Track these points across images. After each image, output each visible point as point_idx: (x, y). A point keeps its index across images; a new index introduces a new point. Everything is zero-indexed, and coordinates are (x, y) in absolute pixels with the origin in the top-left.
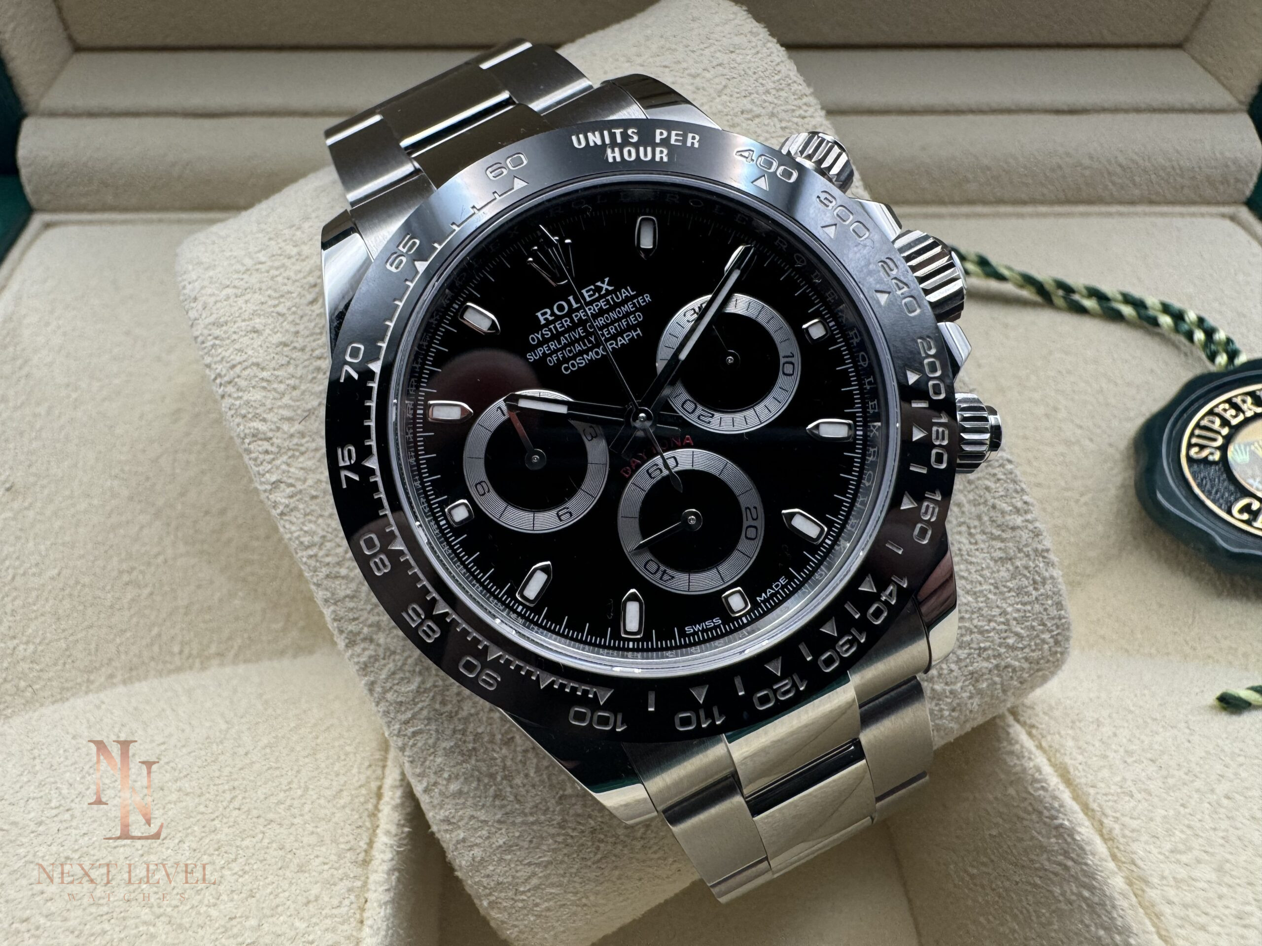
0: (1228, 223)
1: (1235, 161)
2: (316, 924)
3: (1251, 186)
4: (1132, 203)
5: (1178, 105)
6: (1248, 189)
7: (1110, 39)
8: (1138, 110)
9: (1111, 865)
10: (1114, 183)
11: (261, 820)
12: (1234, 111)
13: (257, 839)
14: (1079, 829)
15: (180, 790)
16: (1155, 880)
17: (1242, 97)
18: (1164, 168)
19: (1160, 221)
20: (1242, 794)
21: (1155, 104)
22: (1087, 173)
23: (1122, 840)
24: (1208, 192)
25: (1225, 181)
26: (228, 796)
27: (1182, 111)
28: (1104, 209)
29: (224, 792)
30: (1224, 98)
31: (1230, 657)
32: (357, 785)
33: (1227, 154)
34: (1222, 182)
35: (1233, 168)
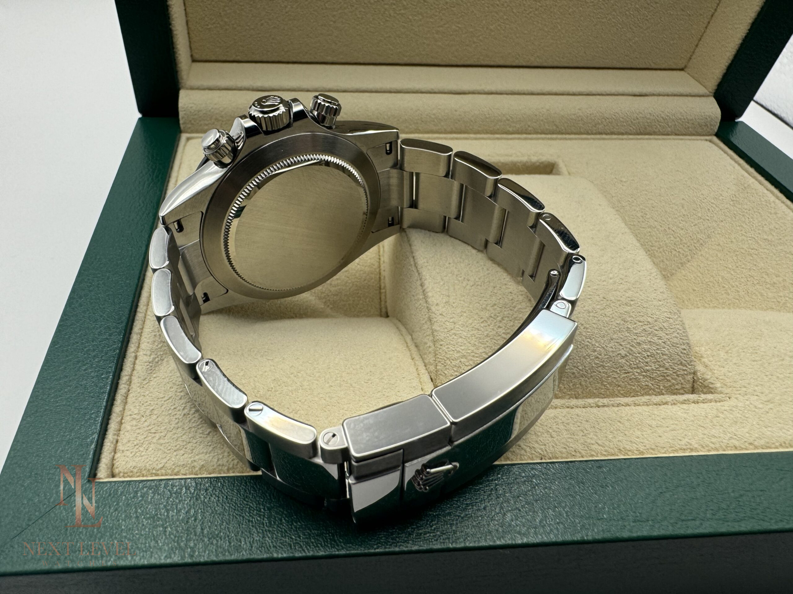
0: (708, 143)
1: (709, 117)
3: (717, 127)
4: (668, 135)
5: (685, 93)
6: (716, 129)
7: (653, 66)
8: (668, 95)
10: (660, 126)
12: (708, 96)
16: (704, 356)
17: (710, 90)
18: (680, 119)
19: (680, 142)
21: (675, 93)
22: (649, 121)
24: (700, 130)
27: (687, 96)
28: (656, 137)
31: (723, 306)
33: (707, 114)
34: (705, 126)
35: (709, 119)
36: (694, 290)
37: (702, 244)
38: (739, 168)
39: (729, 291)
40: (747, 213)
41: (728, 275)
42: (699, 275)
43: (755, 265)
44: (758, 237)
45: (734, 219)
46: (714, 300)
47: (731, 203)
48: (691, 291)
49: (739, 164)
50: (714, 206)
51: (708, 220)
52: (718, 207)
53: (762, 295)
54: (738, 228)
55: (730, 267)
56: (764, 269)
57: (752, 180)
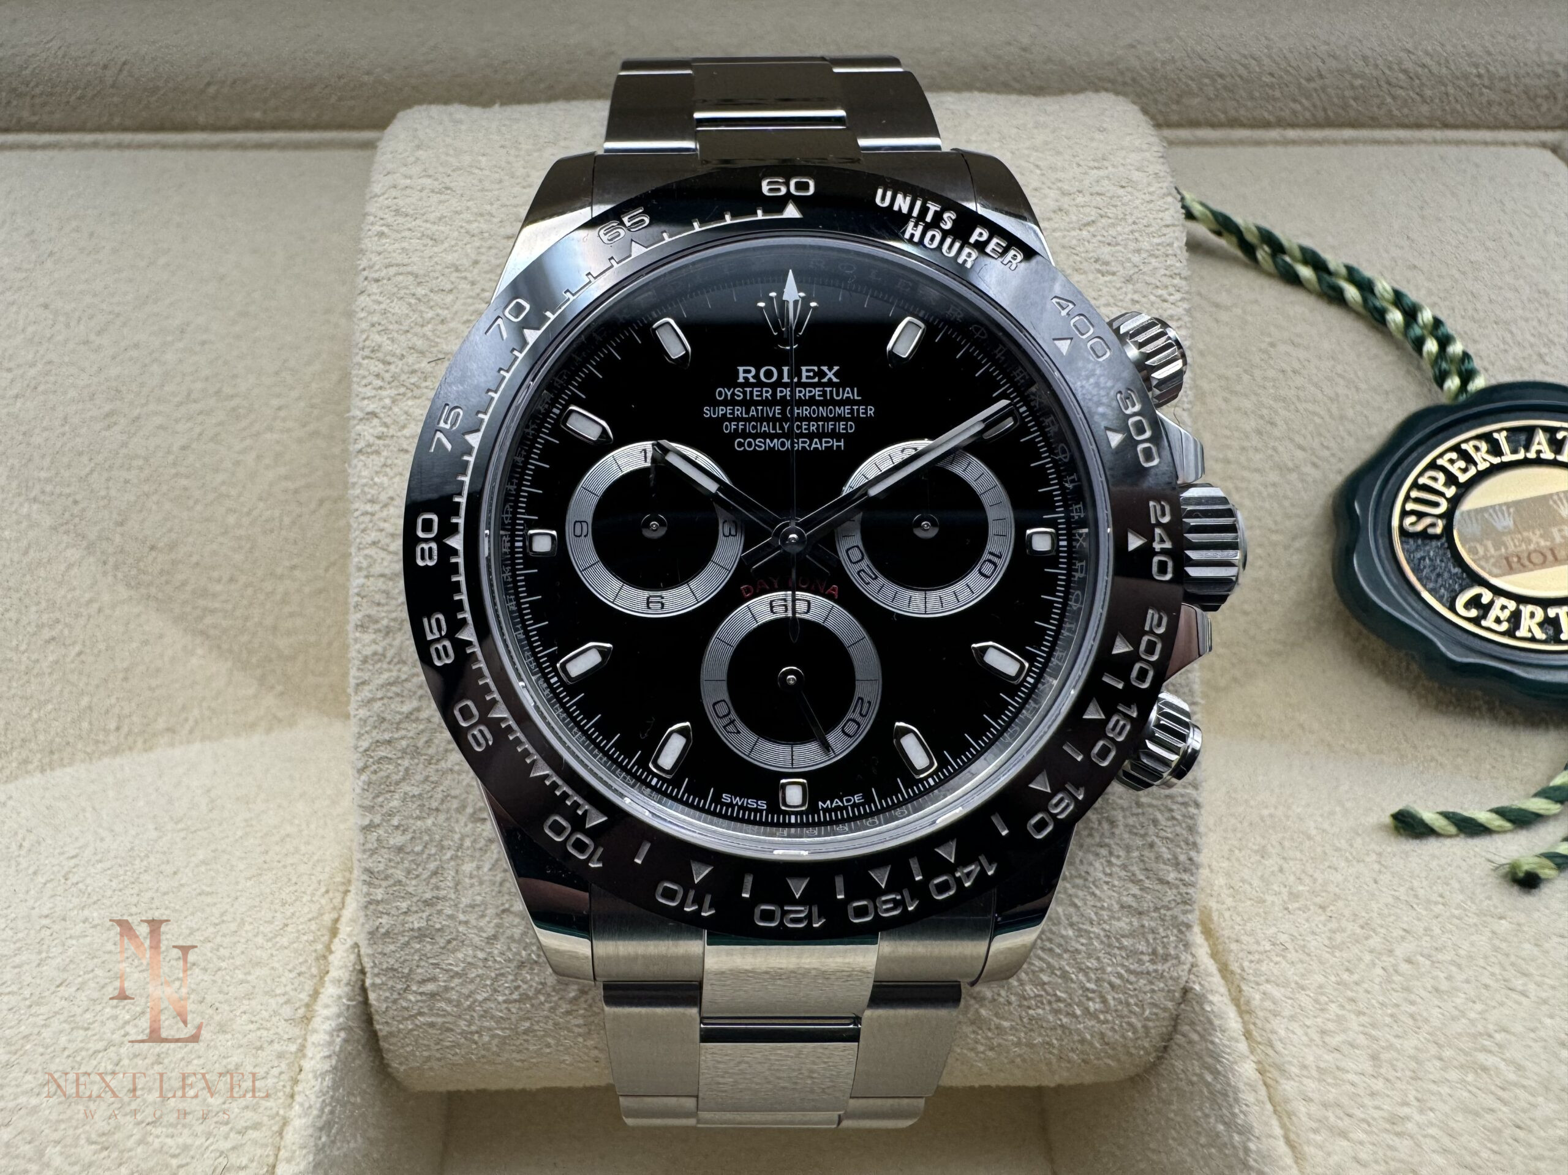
0: (1548, 155)
4: (1419, 126)
9: (1242, 1046)
14: (1210, 997)
15: (85, 921)
16: (1293, 1069)
18: (1466, 77)
19: (1452, 151)
20: (1428, 957)
22: (1358, 82)
23: (1261, 1014)
24: (1526, 112)
25: (1551, 95)
32: (307, 917)
33: (1558, 56)
34: (1546, 98)
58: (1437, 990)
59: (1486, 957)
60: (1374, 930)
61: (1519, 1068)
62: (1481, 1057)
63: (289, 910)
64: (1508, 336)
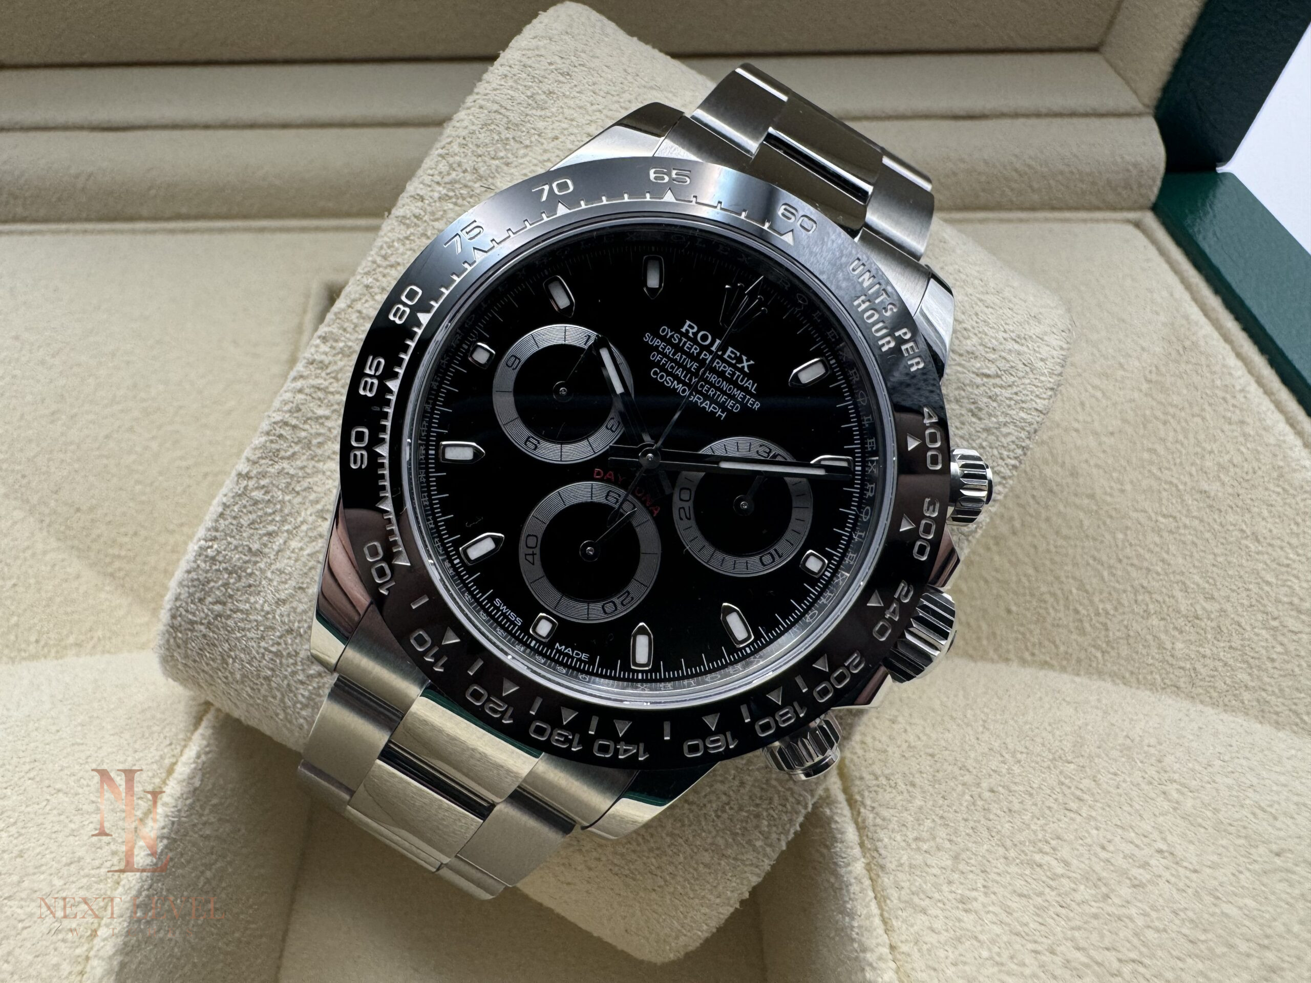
0: (1130, 229)
1: (1135, 165)
2: (73, 882)
3: (1156, 190)
4: (1033, 208)
5: (1081, 109)
6: (1153, 193)
7: (1021, 44)
8: (1038, 115)
9: (857, 851)
10: (1012, 190)
11: (51, 790)
12: (1140, 115)
13: (41, 806)
14: (837, 818)
16: (891, 866)
17: (1147, 101)
18: (1062, 173)
19: (1056, 227)
21: (1056, 108)
22: (983, 178)
23: (872, 828)
24: (1111, 197)
25: (1127, 186)
26: (27, 767)
27: (1086, 115)
28: (1004, 215)
29: (24, 764)
30: (1128, 101)
31: (1064, 663)
32: (150, 761)
33: (1127, 158)
34: (1125, 188)
35: (1134, 172)
36: (1009, 611)
37: (1052, 491)
38: (1186, 296)
39: (1087, 625)
40: (1174, 416)
41: (1094, 581)
42: (1031, 571)
43: (1163, 561)
44: (1185, 484)
45: (1142, 432)
46: (1046, 643)
47: (1145, 386)
48: (1003, 614)
49: (1188, 287)
50: (1099, 394)
51: (1077, 430)
52: (1108, 398)
53: (1161, 646)
54: (1146, 455)
55: (1104, 558)
56: (1182, 573)
57: (1207, 328)
58: (1010, 810)
59: (1052, 789)
60: (968, 770)
61: (1067, 864)
62: (1038, 857)
63: (137, 756)
64: (1096, 352)
